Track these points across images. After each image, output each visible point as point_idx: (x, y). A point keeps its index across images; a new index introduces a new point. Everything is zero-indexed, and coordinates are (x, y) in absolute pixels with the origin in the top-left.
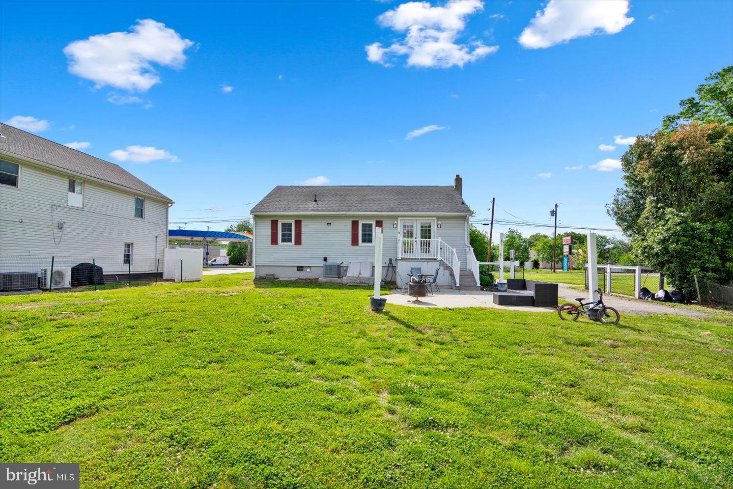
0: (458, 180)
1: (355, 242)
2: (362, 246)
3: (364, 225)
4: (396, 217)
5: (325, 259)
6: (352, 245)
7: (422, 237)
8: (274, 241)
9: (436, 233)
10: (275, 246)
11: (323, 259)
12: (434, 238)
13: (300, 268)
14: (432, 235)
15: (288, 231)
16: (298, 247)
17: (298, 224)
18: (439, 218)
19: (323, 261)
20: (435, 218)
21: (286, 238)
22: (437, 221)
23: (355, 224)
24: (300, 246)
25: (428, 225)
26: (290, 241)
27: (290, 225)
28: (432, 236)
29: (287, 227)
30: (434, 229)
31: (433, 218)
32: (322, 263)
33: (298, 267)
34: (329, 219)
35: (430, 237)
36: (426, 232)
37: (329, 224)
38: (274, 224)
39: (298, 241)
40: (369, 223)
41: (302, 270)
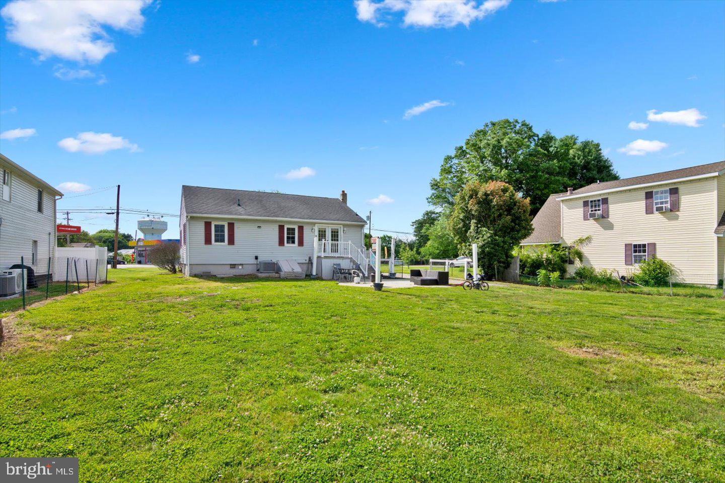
0: (344, 195)
1: (281, 243)
2: (287, 247)
3: (288, 229)
4: (314, 224)
5: (256, 258)
6: (279, 245)
7: (332, 240)
8: (208, 241)
9: (342, 236)
10: (209, 246)
11: (254, 257)
12: (341, 241)
13: (233, 266)
14: (339, 238)
15: (221, 232)
16: (231, 247)
17: (231, 226)
18: (344, 226)
19: (254, 259)
20: (342, 226)
21: (220, 239)
22: (344, 228)
23: (281, 228)
24: (233, 246)
25: (336, 231)
26: (223, 241)
27: (223, 226)
28: (339, 240)
29: (219, 229)
30: (341, 234)
31: (340, 226)
32: (254, 261)
33: (231, 264)
34: (259, 223)
35: (337, 240)
36: (335, 236)
37: (259, 227)
38: (208, 225)
39: (231, 241)
40: (292, 227)
41: (235, 268)
